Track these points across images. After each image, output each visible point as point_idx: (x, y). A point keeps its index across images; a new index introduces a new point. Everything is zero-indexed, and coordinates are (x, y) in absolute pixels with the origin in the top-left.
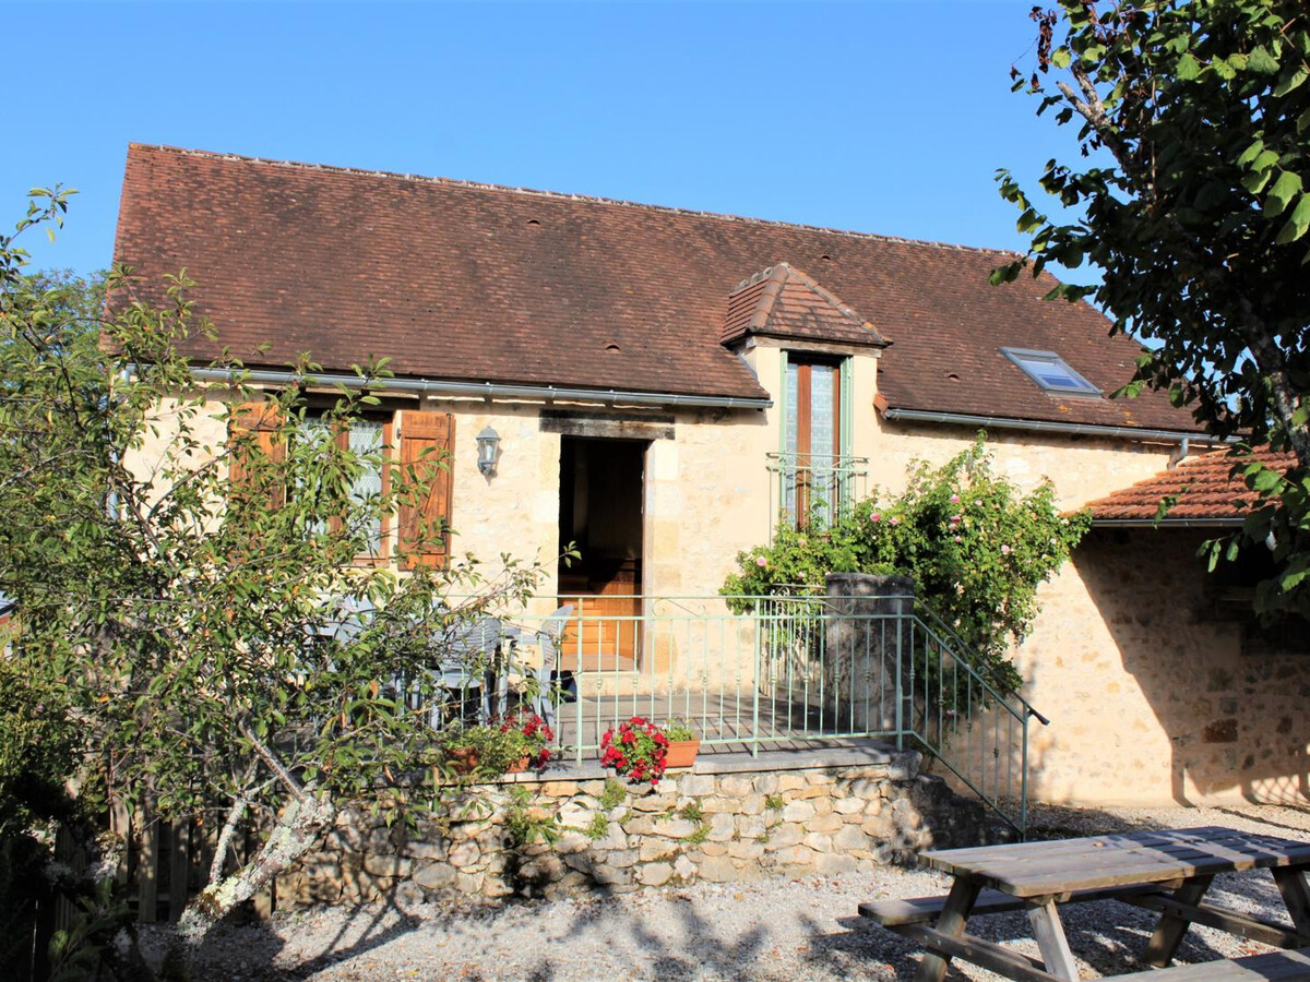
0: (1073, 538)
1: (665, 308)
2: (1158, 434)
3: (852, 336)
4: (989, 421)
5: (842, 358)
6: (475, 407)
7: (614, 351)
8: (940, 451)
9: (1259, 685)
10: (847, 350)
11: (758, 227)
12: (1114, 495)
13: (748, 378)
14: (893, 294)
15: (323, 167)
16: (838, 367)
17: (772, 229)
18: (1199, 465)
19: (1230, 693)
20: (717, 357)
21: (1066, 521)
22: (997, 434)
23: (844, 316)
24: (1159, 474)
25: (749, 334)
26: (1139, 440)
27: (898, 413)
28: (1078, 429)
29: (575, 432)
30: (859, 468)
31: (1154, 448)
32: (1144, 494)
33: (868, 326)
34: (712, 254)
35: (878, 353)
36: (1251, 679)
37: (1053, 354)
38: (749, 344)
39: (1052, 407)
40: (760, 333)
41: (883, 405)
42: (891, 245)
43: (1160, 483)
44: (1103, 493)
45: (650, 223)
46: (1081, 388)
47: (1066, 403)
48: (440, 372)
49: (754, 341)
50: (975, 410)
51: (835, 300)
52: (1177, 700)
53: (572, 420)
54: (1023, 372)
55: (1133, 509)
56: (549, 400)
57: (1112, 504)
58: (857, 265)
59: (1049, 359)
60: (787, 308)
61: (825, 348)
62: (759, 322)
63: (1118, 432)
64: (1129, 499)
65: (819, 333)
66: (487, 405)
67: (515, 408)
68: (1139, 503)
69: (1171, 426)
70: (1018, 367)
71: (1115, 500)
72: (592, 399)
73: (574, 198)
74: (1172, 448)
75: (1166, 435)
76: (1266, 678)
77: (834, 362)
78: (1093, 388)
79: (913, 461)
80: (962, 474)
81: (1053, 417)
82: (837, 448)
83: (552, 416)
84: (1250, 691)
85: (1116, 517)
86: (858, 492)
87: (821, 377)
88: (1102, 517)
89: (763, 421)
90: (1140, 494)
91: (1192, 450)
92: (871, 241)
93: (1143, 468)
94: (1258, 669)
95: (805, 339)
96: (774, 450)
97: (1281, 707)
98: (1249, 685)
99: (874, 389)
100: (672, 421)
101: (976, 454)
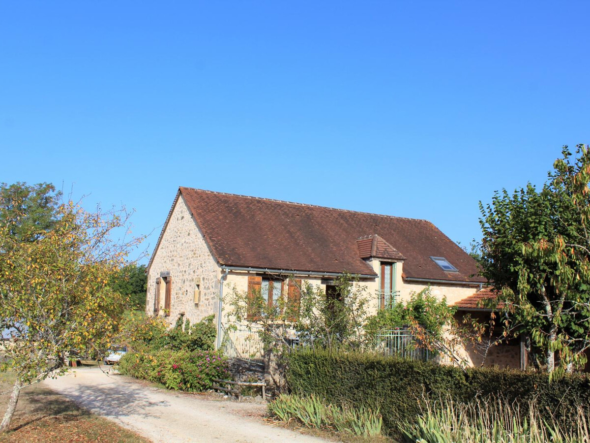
0: (453, 313)
1: (343, 246)
2: (474, 283)
3: (397, 257)
4: (432, 281)
5: (394, 263)
6: (306, 277)
7: (336, 261)
8: (419, 288)
9: (500, 355)
10: (395, 261)
11: (355, 214)
12: (462, 300)
13: (371, 269)
14: (397, 238)
15: (234, 195)
16: (392, 265)
17: (358, 214)
18: (485, 292)
19: (492, 357)
20: (361, 263)
21: (451, 308)
22: (433, 284)
23: (394, 251)
24: (474, 294)
25: (371, 257)
26: (469, 285)
27: (409, 279)
28: (454, 282)
29: (329, 284)
30: (398, 294)
31: (472, 287)
32: (471, 301)
33: (400, 254)
34: (347, 225)
35: (403, 262)
36: (498, 353)
37: (443, 258)
38: (370, 260)
39: (446, 276)
40: (374, 257)
41: (404, 276)
42: (391, 219)
43: (475, 297)
44: (459, 300)
45: (326, 214)
46: (453, 269)
47: (450, 274)
48: (300, 269)
49: (373, 259)
50: (428, 278)
51: (391, 246)
52: (478, 359)
53: (329, 281)
54: (437, 265)
55: (469, 305)
56: (323, 276)
57: (463, 303)
58: (385, 228)
59: (442, 260)
60: (380, 249)
61: (390, 261)
62: (374, 254)
63: (464, 283)
64: (468, 302)
65: (389, 256)
66: (309, 277)
67: (315, 278)
68: (470, 304)
69: (477, 281)
70: (435, 263)
71: (463, 302)
72: (334, 275)
73: (303, 205)
74: (477, 287)
75: (476, 283)
76: (502, 352)
77: (391, 264)
78: (456, 270)
79: (412, 291)
80: (424, 295)
81: (447, 279)
82: (391, 288)
83: (324, 280)
84: (498, 356)
85: (465, 308)
86: (398, 300)
87: (387, 268)
88: (461, 307)
89: (374, 281)
90: (470, 300)
91: (483, 287)
92: (386, 218)
93: (469, 293)
94: (500, 350)
95: (385, 258)
96: (377, 289)
97: (506, 361)
98: (498, 355)
99: (402, 272)
100: (352, 281)
101: (428, 289)
